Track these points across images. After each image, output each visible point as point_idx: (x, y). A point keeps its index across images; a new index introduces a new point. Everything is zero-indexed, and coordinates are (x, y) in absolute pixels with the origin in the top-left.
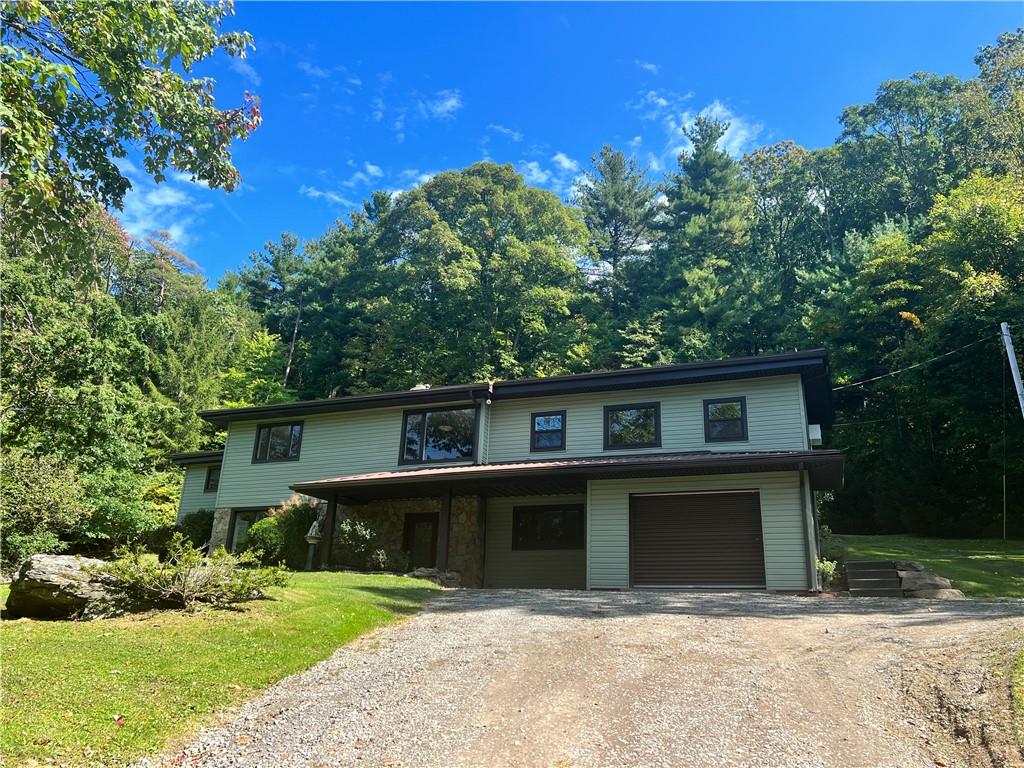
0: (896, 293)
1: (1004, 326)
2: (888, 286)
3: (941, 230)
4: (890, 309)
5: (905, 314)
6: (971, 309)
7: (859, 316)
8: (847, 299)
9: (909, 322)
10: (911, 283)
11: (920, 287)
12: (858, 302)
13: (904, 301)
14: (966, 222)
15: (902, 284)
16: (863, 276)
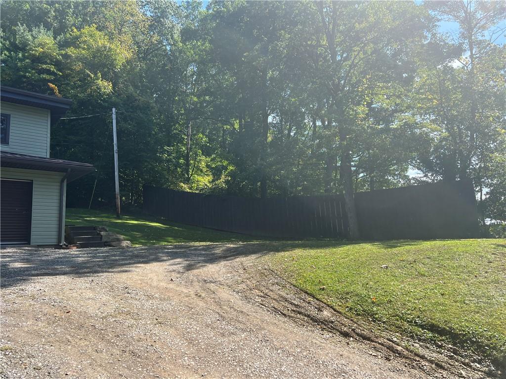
0: (48, 72)
1: (114, 110)
2: (44, 66)
3: (84, 49)
4: (45, 79)
5: (51, 85)
6: (97, 96)
7: (25, 77)
8: (19, 64)
9: (52, 90)
10: (57, 70)
11: (61, 74)
12: (25, 69)
13: (53, 78)
14: (98, 50)
15: (53, 68)
16: (30, 54)
